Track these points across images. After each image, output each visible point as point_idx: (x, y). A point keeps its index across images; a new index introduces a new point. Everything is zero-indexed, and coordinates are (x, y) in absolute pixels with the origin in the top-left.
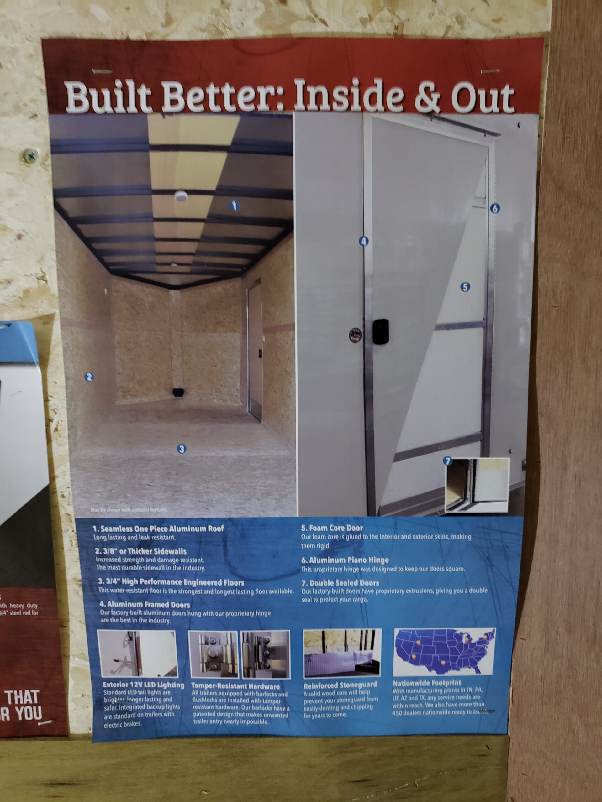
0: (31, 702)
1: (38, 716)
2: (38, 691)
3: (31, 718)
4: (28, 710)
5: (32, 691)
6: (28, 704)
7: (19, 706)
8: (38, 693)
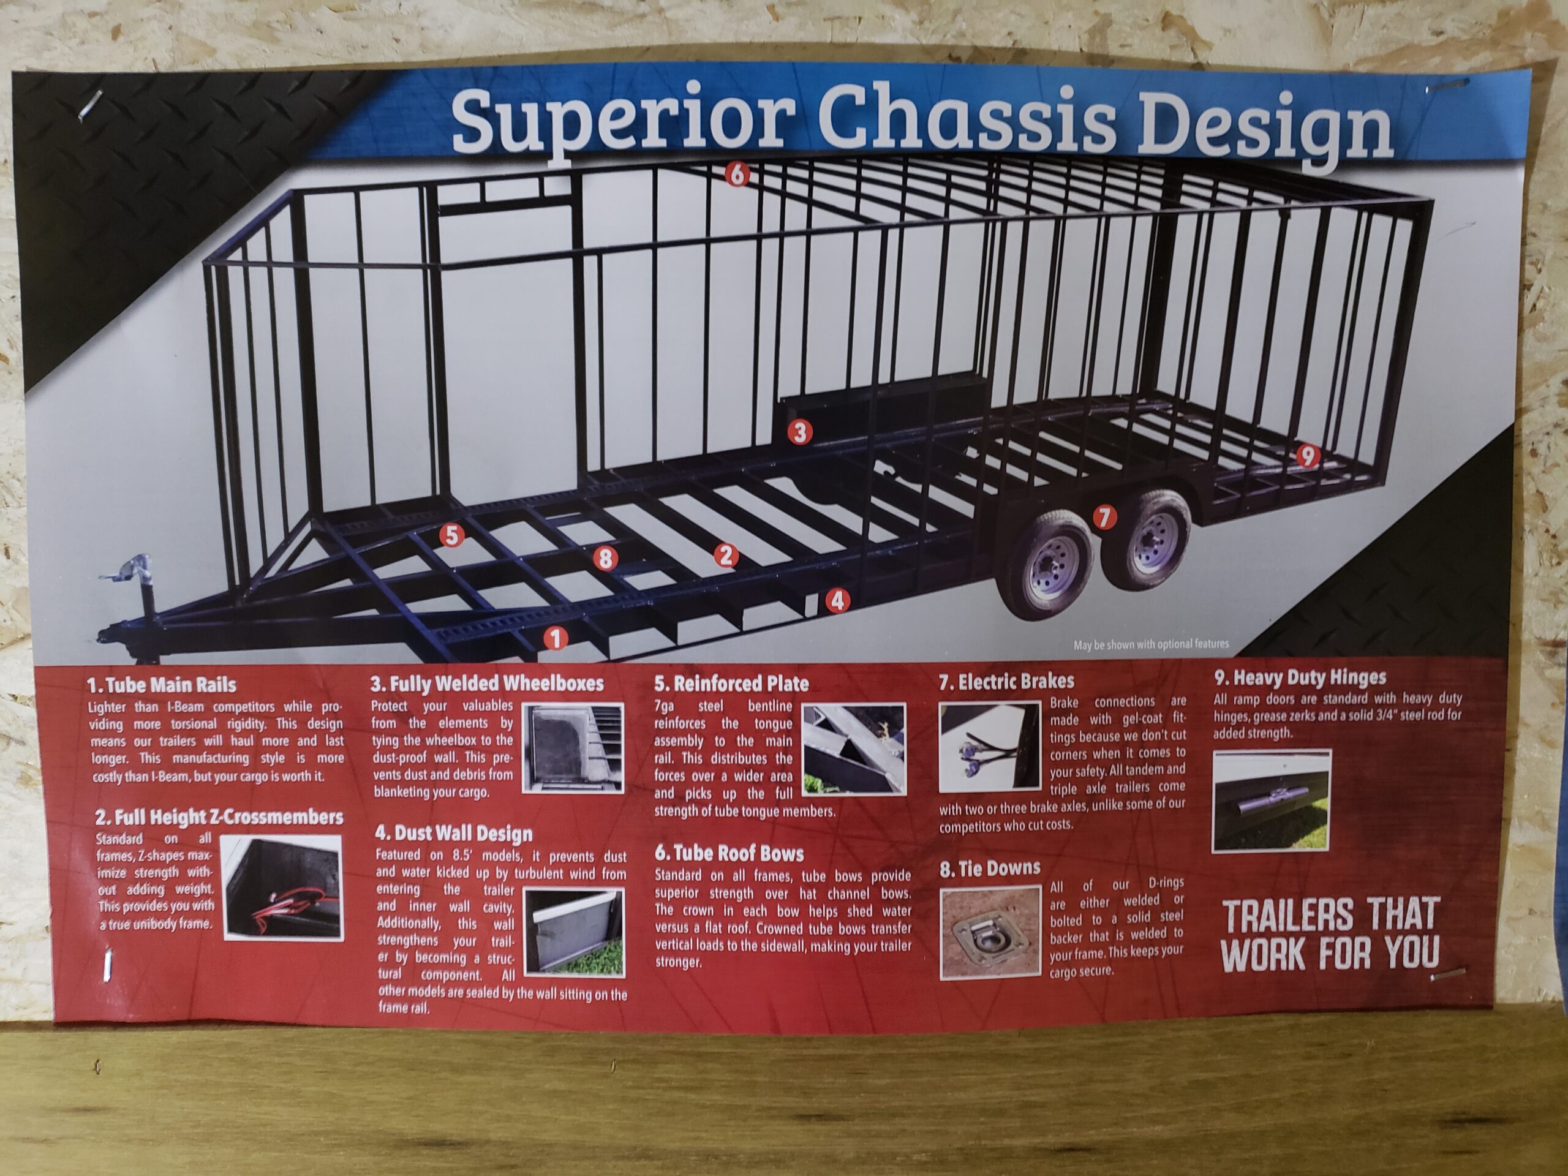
0: (1419, 926)
1: (1430, 959)
2: (1438, 899)
3: (1415, 964)
4: (1412, 944)
5: (1425, 899)
6: (1413, 930)
7: (1395, 933)
8: (1436, 903)
